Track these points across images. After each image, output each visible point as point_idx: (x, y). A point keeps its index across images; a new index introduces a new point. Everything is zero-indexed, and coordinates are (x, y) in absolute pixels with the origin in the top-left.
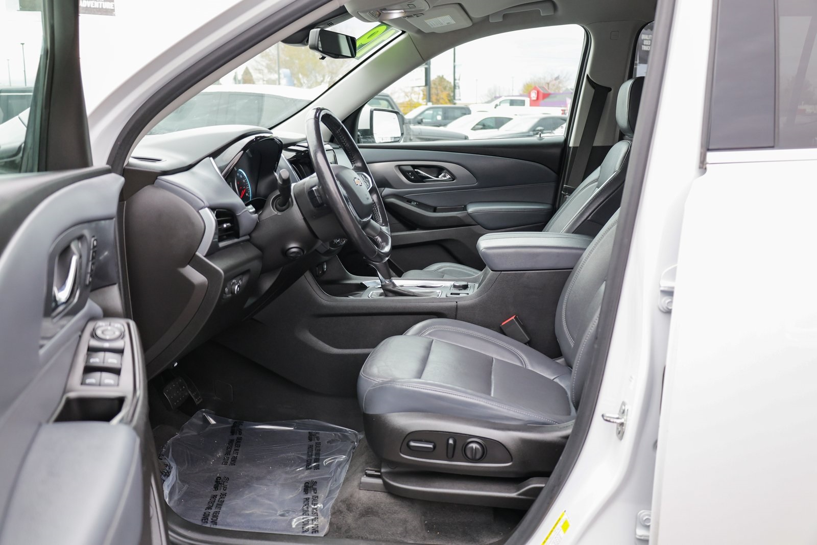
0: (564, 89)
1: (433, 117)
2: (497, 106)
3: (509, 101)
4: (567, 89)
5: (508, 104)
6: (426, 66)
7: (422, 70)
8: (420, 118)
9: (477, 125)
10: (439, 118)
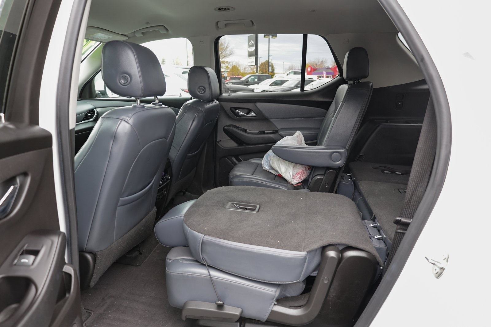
0: (324, 67)
1: (254, 79)
2: (288, 74)
3: (293, 72)
4: (325, 67)
5: (293, 74)
6: (256, 56)
7: (254, 58)
8: (247, 80)
9: (272, 83)
10: (256, 80)
